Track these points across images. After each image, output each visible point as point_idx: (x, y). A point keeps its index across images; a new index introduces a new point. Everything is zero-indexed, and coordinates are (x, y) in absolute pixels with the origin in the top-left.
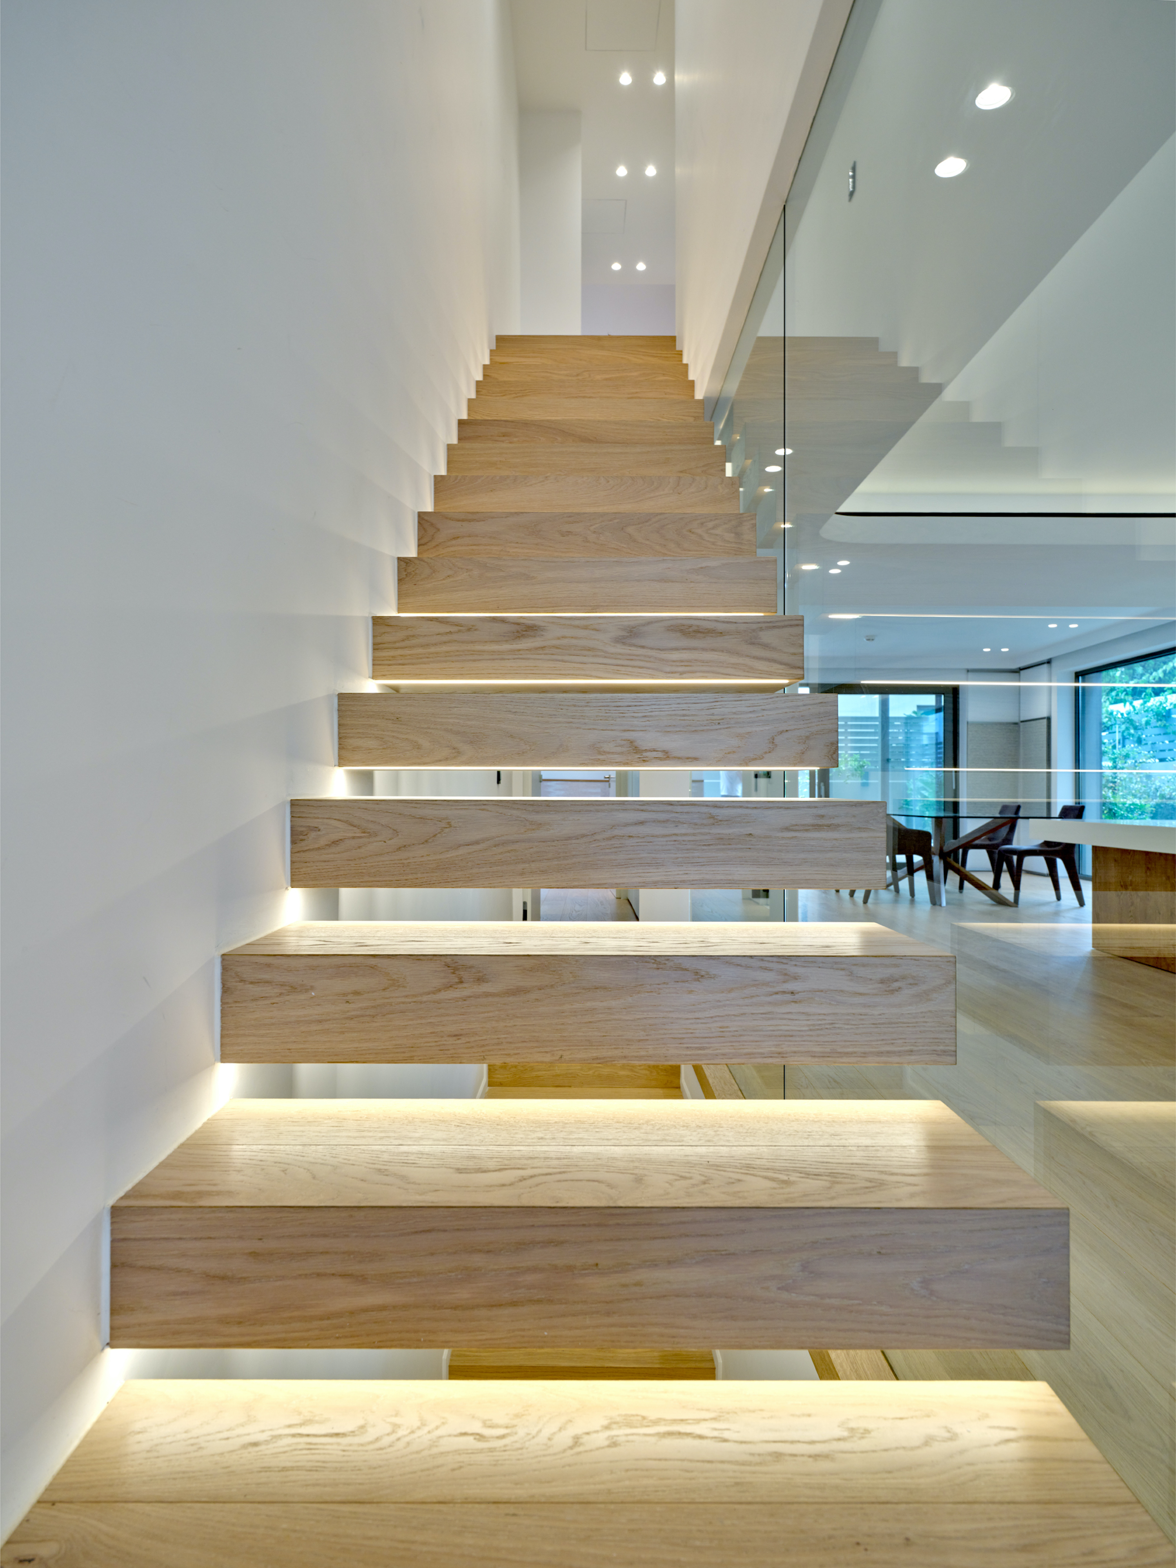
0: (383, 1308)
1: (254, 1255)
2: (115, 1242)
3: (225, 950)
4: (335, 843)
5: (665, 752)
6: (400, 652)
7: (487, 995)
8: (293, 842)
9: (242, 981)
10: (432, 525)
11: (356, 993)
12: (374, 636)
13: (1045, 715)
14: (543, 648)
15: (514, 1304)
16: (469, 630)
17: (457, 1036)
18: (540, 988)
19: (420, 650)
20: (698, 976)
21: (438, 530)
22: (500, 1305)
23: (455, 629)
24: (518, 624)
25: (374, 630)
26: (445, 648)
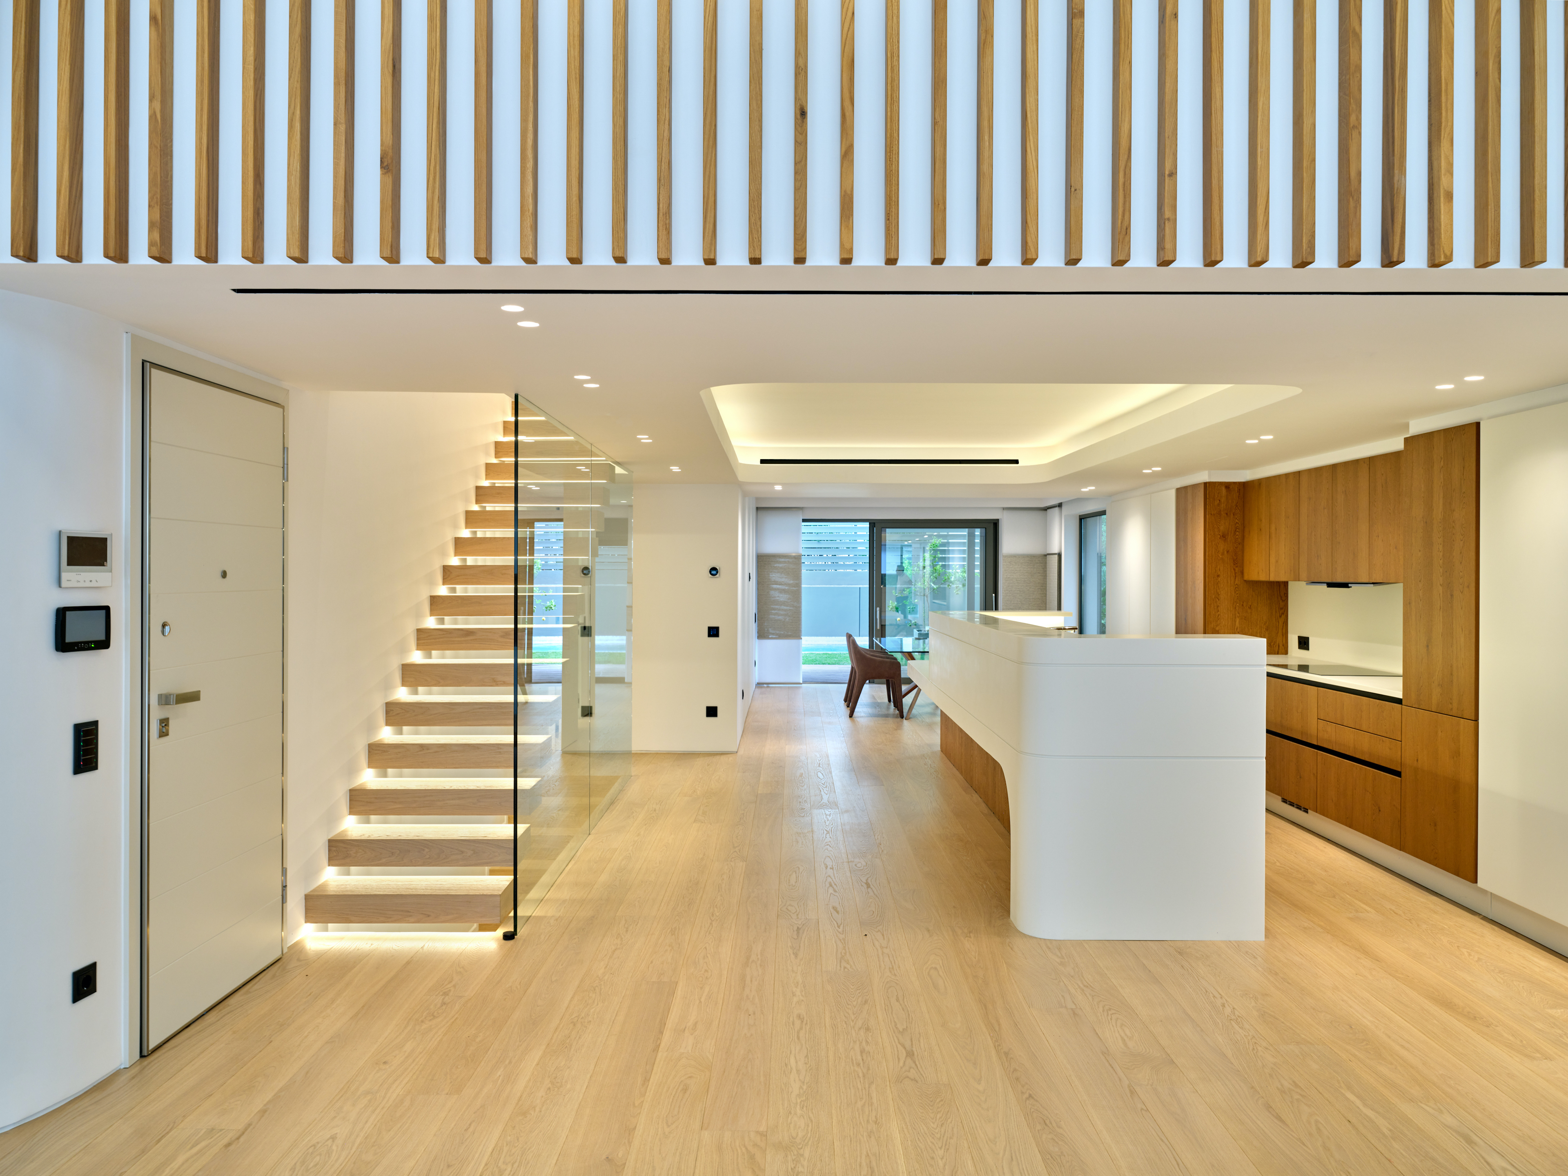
0: (400, 808)
1: (376, 798)
2: (350, 796)
3: (369, 743)
4: (398, 714)
5: (504, 682)
6: (426, 641)
7: (429, 753)
8: (386, 714)
9: (373, 750)
10: (449, 571)
11: (399, 752)
12: (417, 636)
13: (1056, 551)
14: (476, 639)
15: (424, 807)
16: (450, 633)
17: (422, 762)
18: (442, 751)
19: (433, 640)
20: (478, 748)
21: (451, 573)
22: (421, 807)
23: (445, 633)
24: (467, 631)
25: (417, 633)
26: (441, 640)
